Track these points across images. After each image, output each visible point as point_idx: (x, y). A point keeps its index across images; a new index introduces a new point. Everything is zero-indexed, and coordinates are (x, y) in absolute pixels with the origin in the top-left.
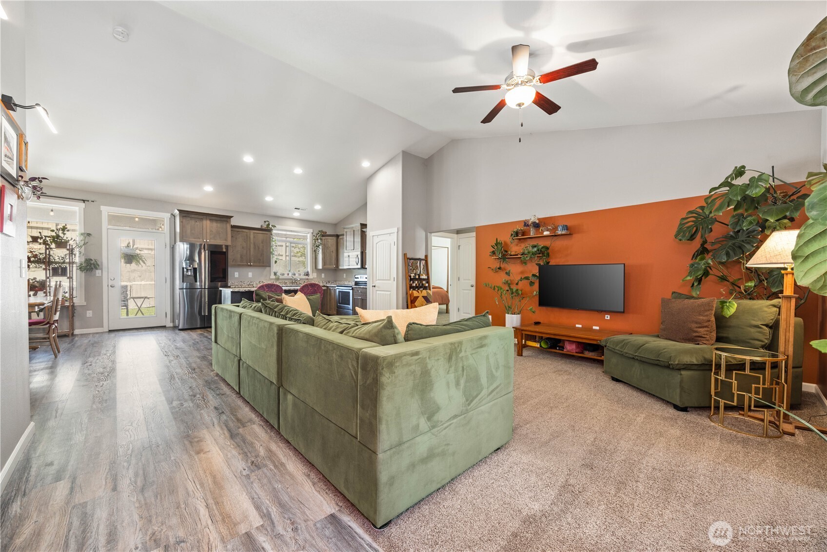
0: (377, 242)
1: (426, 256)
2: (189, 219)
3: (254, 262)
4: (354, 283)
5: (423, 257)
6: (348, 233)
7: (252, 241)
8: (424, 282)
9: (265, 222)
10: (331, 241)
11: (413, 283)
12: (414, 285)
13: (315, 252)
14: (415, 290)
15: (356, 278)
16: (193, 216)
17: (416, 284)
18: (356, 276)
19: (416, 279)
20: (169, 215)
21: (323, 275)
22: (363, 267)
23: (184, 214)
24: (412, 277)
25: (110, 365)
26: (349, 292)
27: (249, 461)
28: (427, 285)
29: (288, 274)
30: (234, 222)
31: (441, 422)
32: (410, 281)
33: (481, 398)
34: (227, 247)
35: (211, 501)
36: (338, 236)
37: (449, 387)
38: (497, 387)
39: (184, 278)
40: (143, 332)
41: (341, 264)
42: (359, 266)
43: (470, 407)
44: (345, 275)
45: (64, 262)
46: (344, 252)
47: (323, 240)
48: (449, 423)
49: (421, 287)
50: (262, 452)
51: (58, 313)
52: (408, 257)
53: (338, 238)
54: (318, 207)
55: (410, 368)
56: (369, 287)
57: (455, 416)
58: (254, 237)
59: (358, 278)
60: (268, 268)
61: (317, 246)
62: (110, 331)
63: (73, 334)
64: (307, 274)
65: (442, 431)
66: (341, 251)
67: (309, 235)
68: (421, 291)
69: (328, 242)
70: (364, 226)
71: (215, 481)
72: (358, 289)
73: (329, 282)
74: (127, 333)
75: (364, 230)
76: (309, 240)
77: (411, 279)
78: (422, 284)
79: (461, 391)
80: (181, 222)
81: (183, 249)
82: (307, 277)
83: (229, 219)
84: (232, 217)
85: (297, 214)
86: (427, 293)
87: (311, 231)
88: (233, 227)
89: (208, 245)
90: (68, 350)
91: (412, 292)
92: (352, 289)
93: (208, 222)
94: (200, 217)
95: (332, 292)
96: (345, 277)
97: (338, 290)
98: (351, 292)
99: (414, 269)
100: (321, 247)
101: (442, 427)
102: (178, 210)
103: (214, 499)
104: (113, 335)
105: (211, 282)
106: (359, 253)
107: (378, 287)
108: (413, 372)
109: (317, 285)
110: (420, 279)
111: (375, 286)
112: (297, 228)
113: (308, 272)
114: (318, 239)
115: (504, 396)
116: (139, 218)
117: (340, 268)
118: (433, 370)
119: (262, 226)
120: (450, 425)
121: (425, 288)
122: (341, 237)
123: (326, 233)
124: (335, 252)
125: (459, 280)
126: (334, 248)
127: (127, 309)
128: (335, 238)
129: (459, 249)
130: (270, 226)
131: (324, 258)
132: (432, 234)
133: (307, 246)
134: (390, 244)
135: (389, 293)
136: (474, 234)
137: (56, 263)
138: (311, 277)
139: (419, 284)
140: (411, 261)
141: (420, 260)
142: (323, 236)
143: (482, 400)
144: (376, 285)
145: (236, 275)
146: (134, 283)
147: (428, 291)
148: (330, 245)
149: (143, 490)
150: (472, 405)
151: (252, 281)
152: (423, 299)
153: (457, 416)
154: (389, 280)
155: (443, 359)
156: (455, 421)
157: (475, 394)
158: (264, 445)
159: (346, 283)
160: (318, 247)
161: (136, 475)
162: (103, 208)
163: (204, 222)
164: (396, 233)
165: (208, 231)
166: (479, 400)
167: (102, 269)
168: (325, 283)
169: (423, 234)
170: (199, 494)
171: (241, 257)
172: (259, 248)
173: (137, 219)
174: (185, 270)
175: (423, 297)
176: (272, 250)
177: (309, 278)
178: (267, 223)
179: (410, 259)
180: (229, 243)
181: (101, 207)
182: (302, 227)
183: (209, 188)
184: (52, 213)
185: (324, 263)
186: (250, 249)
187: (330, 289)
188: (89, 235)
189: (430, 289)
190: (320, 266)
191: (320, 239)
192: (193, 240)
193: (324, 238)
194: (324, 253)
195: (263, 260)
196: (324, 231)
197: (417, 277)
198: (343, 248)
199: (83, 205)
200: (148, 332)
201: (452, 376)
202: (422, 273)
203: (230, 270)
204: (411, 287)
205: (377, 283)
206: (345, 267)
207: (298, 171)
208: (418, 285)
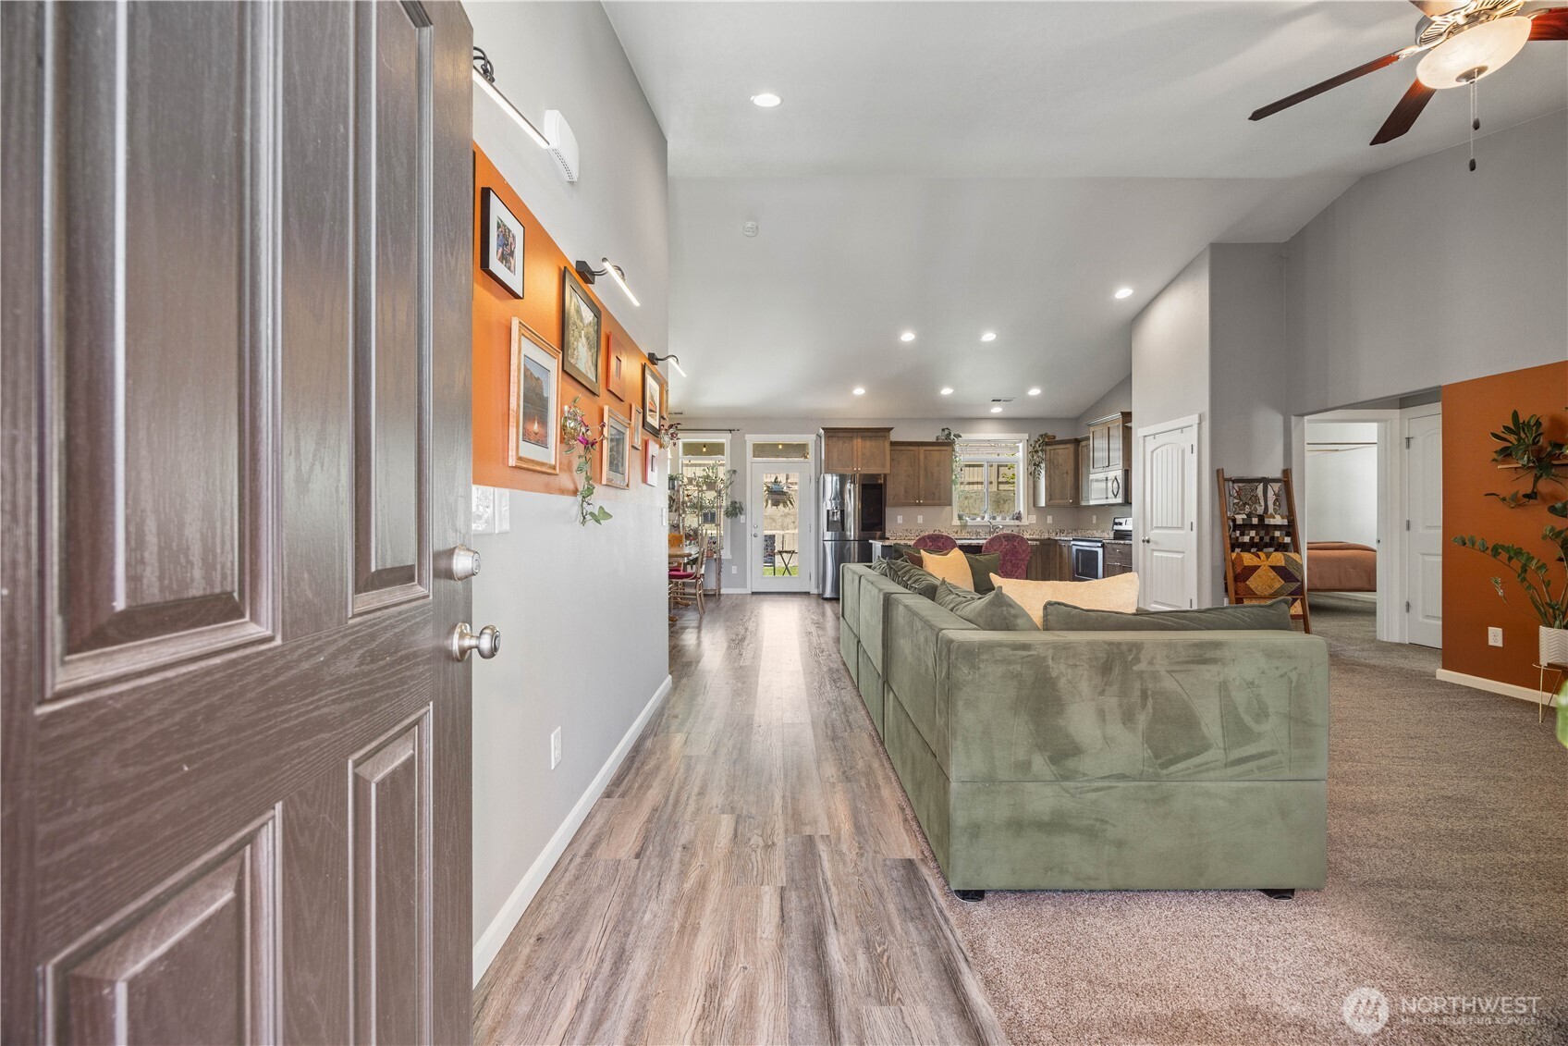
0: (1152, 449)
1: (1287, 473)
2: (835, 439)
3: (925, 498)
4: (1112, 535)
5: (1278, 475)
6: (1097, 435)
7: (922, 464)
8: (1277, 534)
9: (943, 430)
10: (1065, 453)
11: (1242, 534)
12: (1246, 539)
13: (1033, 476)
14: (1249, 551)
15: (1116, 524)
16: (841, 435)
17: (1252, 538)
18: (1117, 521)
19: (1253, 527)
20: (814, 437)
21: (1050, 519)
22: (1128, 501)
23: (831, 432)
24: (1239, 522)
25: (743, 632)
26: (1097, 552)
27: (842, 770)
28: (1287, 540)
29: (983, 518)
30: (894, 437)
31: (1085, 775)
32: (1234, 531)
33: (1203, 765)
34: (885, 475)
35: (788, 794)
36: (1077, 442)
37: (1104, 720)
38: (1262, 756)
39: (830, 525)
40: (783, 598)
41: (1084, 495)
42: (1119, 500)
43: (1165, 772)
44: (1094, 517)
45: (713, 507)
46: (1089, 473)
47: (1048, 453)
48: (1106, 784)
49: (1267, 545)
50: (860, 765)
51: (704, 566)
52: (1226, 477)
53: (1079, 445)
54: (1035, 392)
55: (1011, 668)
56: (1136, 542)
57: (1122, 777)
58: (926, 457)
59: (1121, 524)
60: (948, 508)
61: (1035, 464)
62: (753, 593)
63: (720, 595)
64: (1018, 517)
65: (1088, 791)
66: (1083, 470)
67: (1021, 445)
68: (1268, 556)
69: (1058, 454)
70: (1127, 416)
71: (799, 777)
72: (1115, 546)
73: (1062, 531)
74: (768, 597)
75: (1129, 425)
76: (1021, 455)
77: (1236, 527)
78: (1273, 538)
79: (1140, 734)
80: (826, 445)
81: (831, 482)
82: (1017, 523)
83: (887, 434)
84: (892, 429)
85: (997, 410)
86: (1288, 559)
87: (1026, 436)
88: (893, 444)
89: (860, 475)
90: (712, 611)
91: (1239, 558)
92: (1103, 546)
93: (859, 440)
94: (850, 435)
95: (1065, 550)
96: (1094, 521)
97: (1074, 548)
98: (1100, 551)
99: (1245, 504)
100: (1043, 465)
101: (1086, 784)
102: (823, 429)
103: (792, 793)
104: (755, 597)
105: (863, 530)
106: (1119, 474)
107: (1156, 543)
108: (1017, 676)
109: (1018, 536)
110: (1262, 525)
111: (1148, 542)
112: (1000, 435)
113: (1019, 513)
114: (1036, 452)
115: (1292, 784)
116: (782, 444)
117: (1083, 503)
118: (1063, 680)
119: (937, 438)
120: (1110, 788)
121: (1282, 547)
122: (1084, 443)
123: (1054, 437)
124: (1071, 473)
125: (1408, 528)
126: (1070, 466)
127: (774, 566)
128: (1071, 447)
129: (1408, 446)
130: (952, 436)
131: (1050, 485)
132: (1306, 418)
133: (1018, 467)
134: (1183, 451)
135: (1180, 556)
136: (1437, 408)
137: (707, 508)
138: (1025, 522)
139: (1261, 539)
140: (1236, 486)
141: (1266, 481)
142: (1047, 444)
143: (1208, 770)
144: (1152, 539)
145: (900, 519)
146: (787, 531)
147: (1292, 555)
148: (1061, 461)
149: (735, 762)
150: (1172, 769)
151: (923, 529)
152: (1273, 574)
153: (1128, 777)
154: (1181, 528)
155: (1087, 666)
156: (1122, 784)
157: (1182, 751)
158: (867, 758)
159: (1097, 535)
160: (1038, 465)
161: (734, 746)
162: (748, 437)
163: (855, 441)
164: (1195, 428)
165: (860, 454)
166: (1196, 767)
167: (745, 514)
168: (1054, 534)
169: (1278, 420)
170: (780, 784)
171: (906, 491)
172: (932, 475)
173: (780, 447)
174: (831, 513)
175: (1273, 568)
176: (954, 477)
177: (1021, 524)
178: (947, 432)
179: (1234, 482)
180: (887, 471)
181: (747, 436)
182: (1005, 432)
183: (859, 391)
184: (704, 450)
185: (1050, 496)
186: (919, 478)
187: (1060, 546)
188: (734, 472)
189: (1297, 550)
190: (1042, 503)
191: (1042, 450)
192: (842, 471)
193: (1049, 448)
194: (1048, 477)
195: (936, 495)
196: (1050, 433)
197: (1255, 521)
198: (1089, 466)
199: (729, 435)
200: (790, 598)
201: (1111, 702)
202: (1271, 510)
203: (889, 511)
204: (1235, 545)
205: (1153, 535)
206: (1092, 503)
207: (989, 336)
208: (1257, 540)
